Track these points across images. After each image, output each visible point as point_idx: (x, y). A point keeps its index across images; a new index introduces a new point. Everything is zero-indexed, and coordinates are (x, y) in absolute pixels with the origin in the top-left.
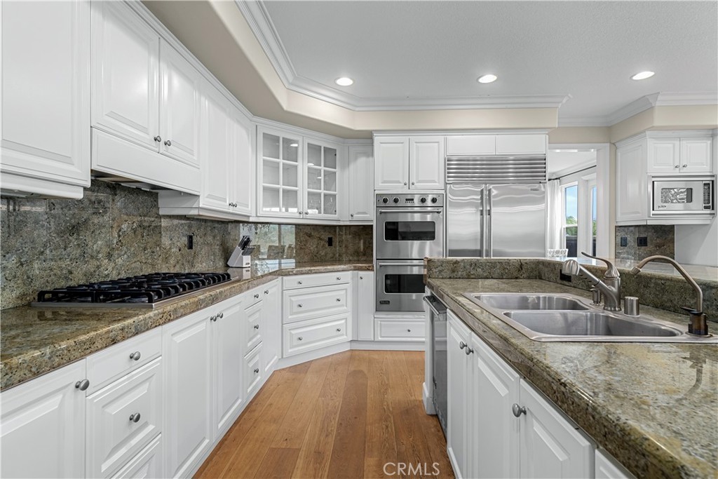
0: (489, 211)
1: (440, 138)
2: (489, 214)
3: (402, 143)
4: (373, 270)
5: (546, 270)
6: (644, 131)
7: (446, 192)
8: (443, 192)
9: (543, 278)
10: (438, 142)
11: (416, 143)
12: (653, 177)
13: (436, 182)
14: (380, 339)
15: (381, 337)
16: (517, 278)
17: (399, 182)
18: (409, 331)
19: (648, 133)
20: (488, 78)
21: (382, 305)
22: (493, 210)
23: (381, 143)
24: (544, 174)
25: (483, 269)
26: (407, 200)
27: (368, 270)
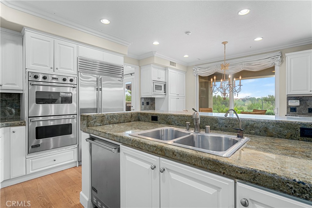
0: (101, 89)
1: (75, 45)
2: (101, 90)
3: (49, 42)
4: (25, 125)
5: (143, 116)
6: (150, 64)
7: (78, 76)
8: (76, 76)
9: (141, 120)
10: (73, 47)
11: (59, 44)
12: (153, 81)
13: (72, 70)
14: (31, 172)
15: (32, 170)
16: (130, 121)
17: (46, 66)
18: (55, 160)
19: (152, 65)
20: (105, 21)
21: (33, 148)
22: (103, 89)
23: (32, 37)
24: (122, 74)
25: (116, 119)
26: (53, 78)
27: (20, 125)
